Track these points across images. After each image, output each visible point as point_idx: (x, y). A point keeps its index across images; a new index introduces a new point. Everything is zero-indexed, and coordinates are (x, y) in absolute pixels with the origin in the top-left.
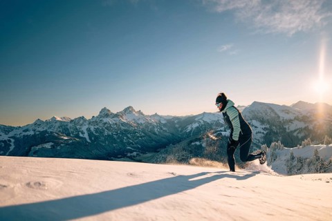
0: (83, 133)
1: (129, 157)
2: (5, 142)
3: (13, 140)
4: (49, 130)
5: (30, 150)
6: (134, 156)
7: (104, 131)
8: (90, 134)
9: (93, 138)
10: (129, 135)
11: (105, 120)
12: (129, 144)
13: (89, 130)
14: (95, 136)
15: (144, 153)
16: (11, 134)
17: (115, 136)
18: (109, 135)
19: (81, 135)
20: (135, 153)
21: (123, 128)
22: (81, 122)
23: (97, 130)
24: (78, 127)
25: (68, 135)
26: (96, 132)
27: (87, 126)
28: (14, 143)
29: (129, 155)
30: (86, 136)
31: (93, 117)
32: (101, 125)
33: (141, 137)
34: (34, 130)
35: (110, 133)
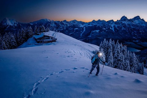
0: (112, 28)
1: (134, 42)
2: (82, 28)
3: (85, 28)
4: (98, 25)
5: (91, 32)
6: (137, 42)
7: (122, 28)
8: (115, 29)
9: (116, 31)
10: (135, 31)
11: (123, 22)
12: (135, 36)
13: (114, 26)
14: (117, 30)
15: (143, 42)
16: (84, 25)
17: (127, 31)
18: (124, 30)
19: (111, 28)
20: (137, 41)
21: (132, 27)
22: (111, 22)
23: (118, 27)
24: (110, 24)
25: (105, 28)
26: (118, 28)
27: (114, 25)
28: (85, 29)
29: (134, 41)
30: (113, 29)
31: (118, 20)
32: (121, 24)
33: (142, 33)
34: (92, 24)
35: (125, 29)
